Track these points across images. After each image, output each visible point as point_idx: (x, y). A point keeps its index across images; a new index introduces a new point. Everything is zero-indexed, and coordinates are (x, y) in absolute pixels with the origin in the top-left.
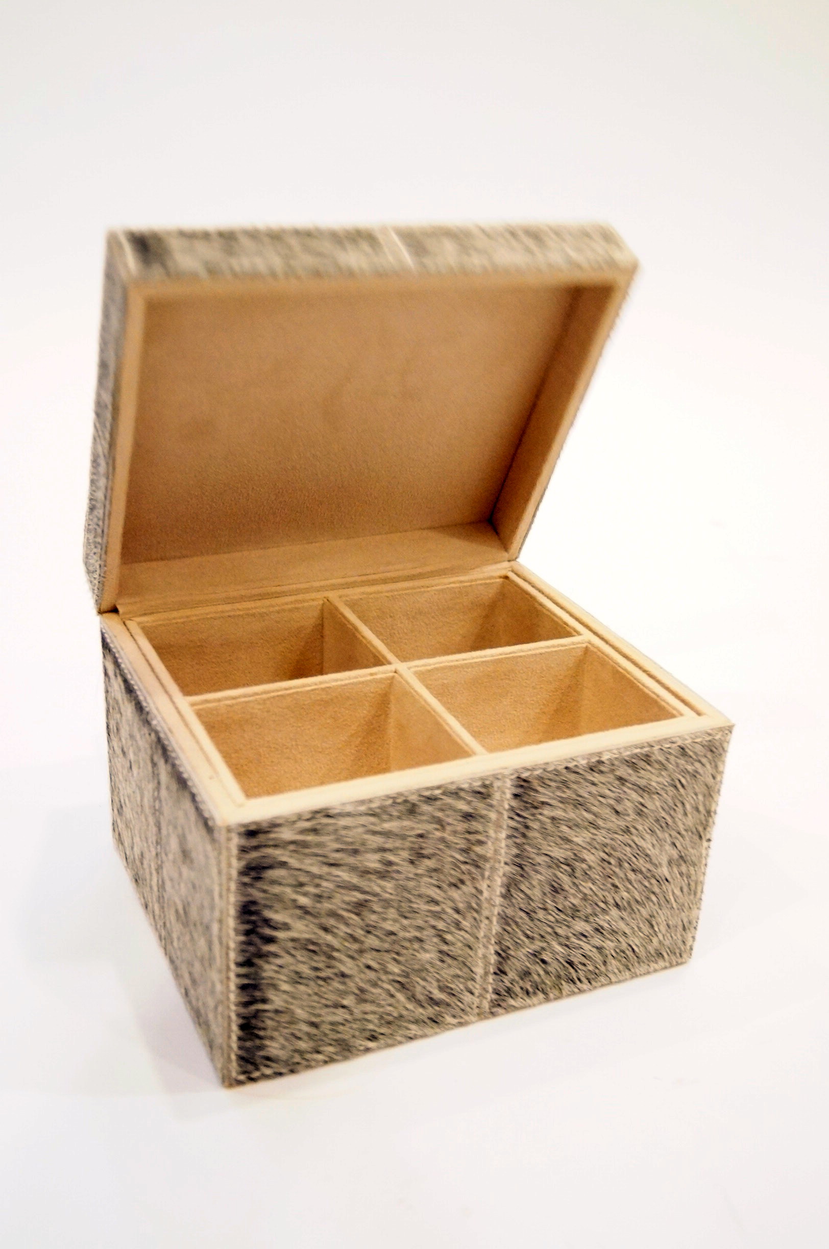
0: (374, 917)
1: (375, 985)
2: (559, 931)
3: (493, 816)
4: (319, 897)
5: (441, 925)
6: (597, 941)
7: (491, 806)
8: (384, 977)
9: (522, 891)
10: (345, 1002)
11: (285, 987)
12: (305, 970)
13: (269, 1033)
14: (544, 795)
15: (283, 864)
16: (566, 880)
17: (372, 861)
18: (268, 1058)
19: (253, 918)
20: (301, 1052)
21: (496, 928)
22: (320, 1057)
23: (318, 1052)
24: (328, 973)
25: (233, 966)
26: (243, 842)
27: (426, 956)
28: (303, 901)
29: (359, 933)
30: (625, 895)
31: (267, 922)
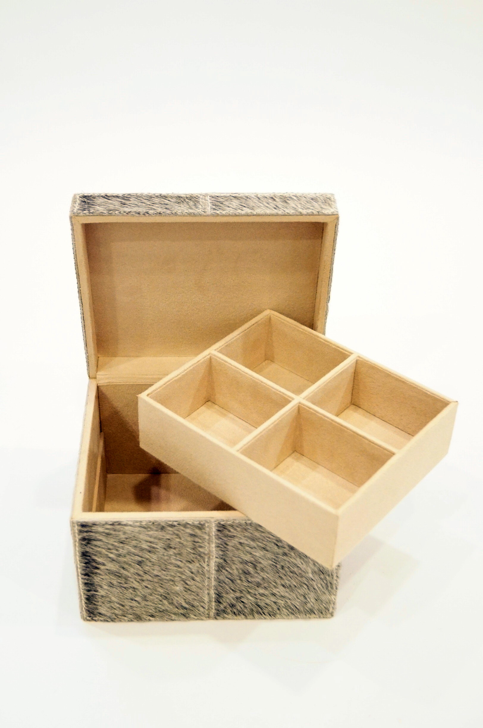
0: (147, 568)
1: (151, 595)
2: (250, 590)
3: (207, 537)
4: (119, 555)
5: (184, 577)
6: (273, 599)
7: (205, 533)
8: (155, 592)
9: (227, 570)
10: (136, 599)
11: (105, 587)
12: (115, 582)
13: (100, 604)
14: (233, 532)
15: (100, 540)
16: (251, 570)
17: (145, 546)
18: (100, 614)
19: (89, 558)
20: (116, 615)
21: (213, 583)
22: (126, 618)
23: (125, 616)
24: (125, 585)
25: (80, 575)
26: (80, 528)
27: (178, 588)
28: (111, 556)
29: (141, 573)
30: (287, 582)
31: (94, 561)
